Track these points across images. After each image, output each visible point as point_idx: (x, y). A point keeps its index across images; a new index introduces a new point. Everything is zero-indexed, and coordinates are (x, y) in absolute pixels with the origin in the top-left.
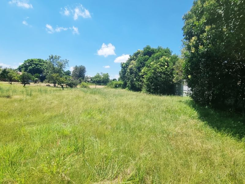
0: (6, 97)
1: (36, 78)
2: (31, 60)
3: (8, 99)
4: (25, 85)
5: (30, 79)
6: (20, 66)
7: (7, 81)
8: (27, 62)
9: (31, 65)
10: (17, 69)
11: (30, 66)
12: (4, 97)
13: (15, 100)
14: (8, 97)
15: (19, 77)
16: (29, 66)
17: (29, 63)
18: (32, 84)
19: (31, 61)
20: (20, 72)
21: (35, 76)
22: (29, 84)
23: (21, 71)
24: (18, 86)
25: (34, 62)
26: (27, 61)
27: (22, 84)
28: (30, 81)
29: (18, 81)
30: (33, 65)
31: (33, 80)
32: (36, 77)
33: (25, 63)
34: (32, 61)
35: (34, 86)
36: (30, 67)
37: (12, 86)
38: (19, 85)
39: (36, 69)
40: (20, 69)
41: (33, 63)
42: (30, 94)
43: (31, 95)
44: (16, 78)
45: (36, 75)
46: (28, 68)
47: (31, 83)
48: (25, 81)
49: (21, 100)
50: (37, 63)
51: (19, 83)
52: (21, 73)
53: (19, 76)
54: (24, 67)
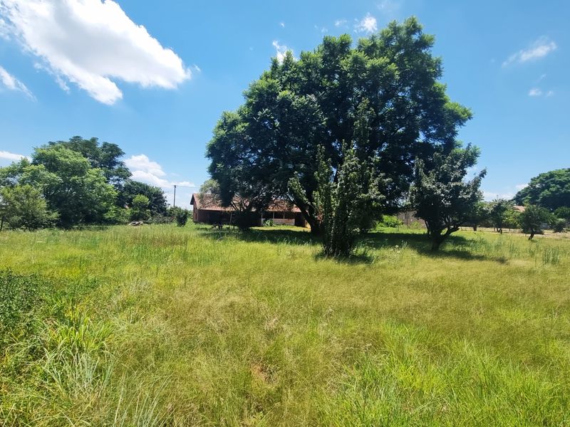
0: (497, 260)
1: (561, 220)
2: (548, 175)
3: (503, 266)
4: (532, 236)
5: (543, 220)
6: (519, 193)
7: (491, 226)
8: (538, 181)
9: (548, 187)
10: (512, 200)
11: (546, 190)
12: (492, 259)
13: (519, 271)
14: (502, 261)
15: (518, 218)
16: (543, 189)
17: (542, 182)
18: (549, 234)
19: (547, 178)
20: (519, 205)
21: (556, 214)
22: (542, 233)
23: (521, 204)
24: (516, 237)
25: (557, 179)
26: (538, 178)
27: (523, 232)
28: (544, 225)
29: (514, 227)
30: (552, 185)
31: (553, 224)
32: (559, 217)
33: (531, 185)
34: (552, 175)
35: (556, 240)
36: (546, 192)
37: (504, 236)
38: (517, 235)
39: (561, 194)
40: (519, 199)
41: (552, 181)
42: (553, 260)
43: (554, 262)
44: (511, 219)
45: (559, 210)
46: (539, 194)
47: (546, 232)
48: (531, 225)
49: (530, 273)
50: (565, 179)
51: (518, 230)
52: (522, 209)
53: (518, 214)
54: (530, 195)
